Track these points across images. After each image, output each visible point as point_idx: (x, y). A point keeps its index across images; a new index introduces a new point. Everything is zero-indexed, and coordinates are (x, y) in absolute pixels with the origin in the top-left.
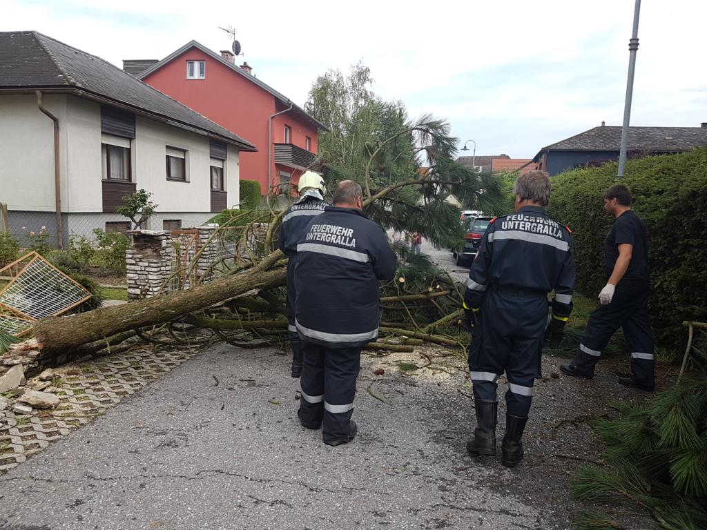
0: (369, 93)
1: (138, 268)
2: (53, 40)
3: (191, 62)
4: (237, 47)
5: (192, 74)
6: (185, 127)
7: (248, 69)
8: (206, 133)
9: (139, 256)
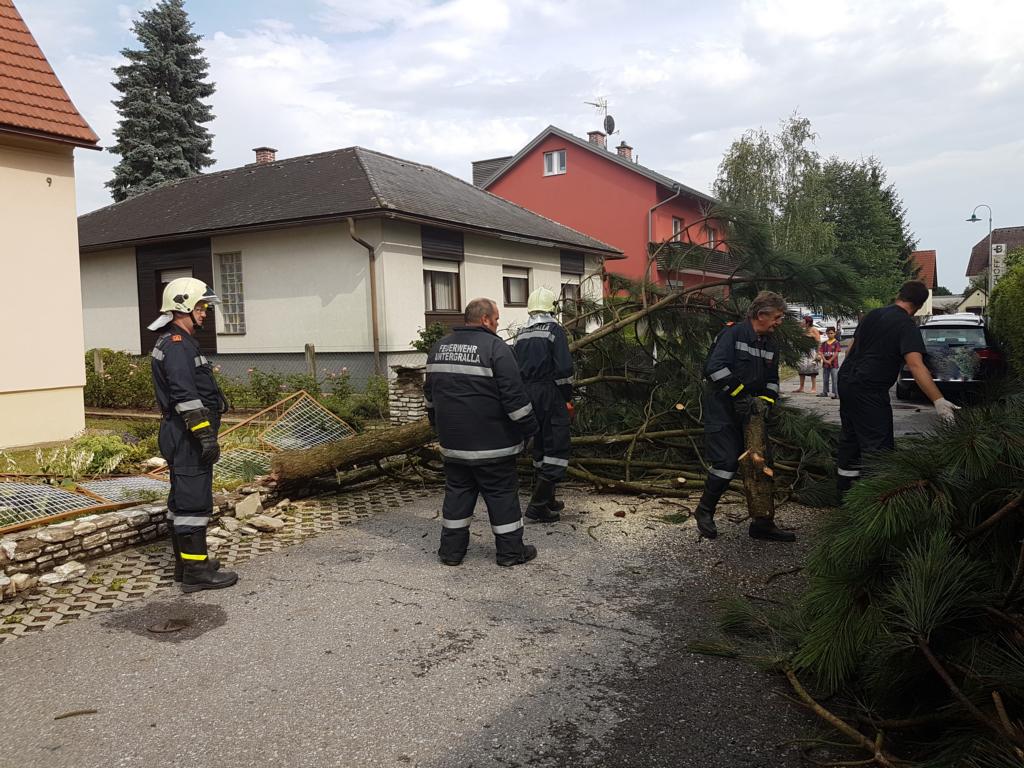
0: (810, 154)
1: (400, 404)
2: (377, 153)
3: (549, 155)
4: (610, 124)
5: (550, 170)
6: (523, 240)
7: (627, 151)
8: (551, 244)
9: (401, 391)
